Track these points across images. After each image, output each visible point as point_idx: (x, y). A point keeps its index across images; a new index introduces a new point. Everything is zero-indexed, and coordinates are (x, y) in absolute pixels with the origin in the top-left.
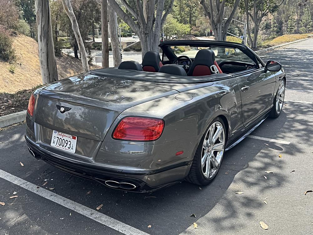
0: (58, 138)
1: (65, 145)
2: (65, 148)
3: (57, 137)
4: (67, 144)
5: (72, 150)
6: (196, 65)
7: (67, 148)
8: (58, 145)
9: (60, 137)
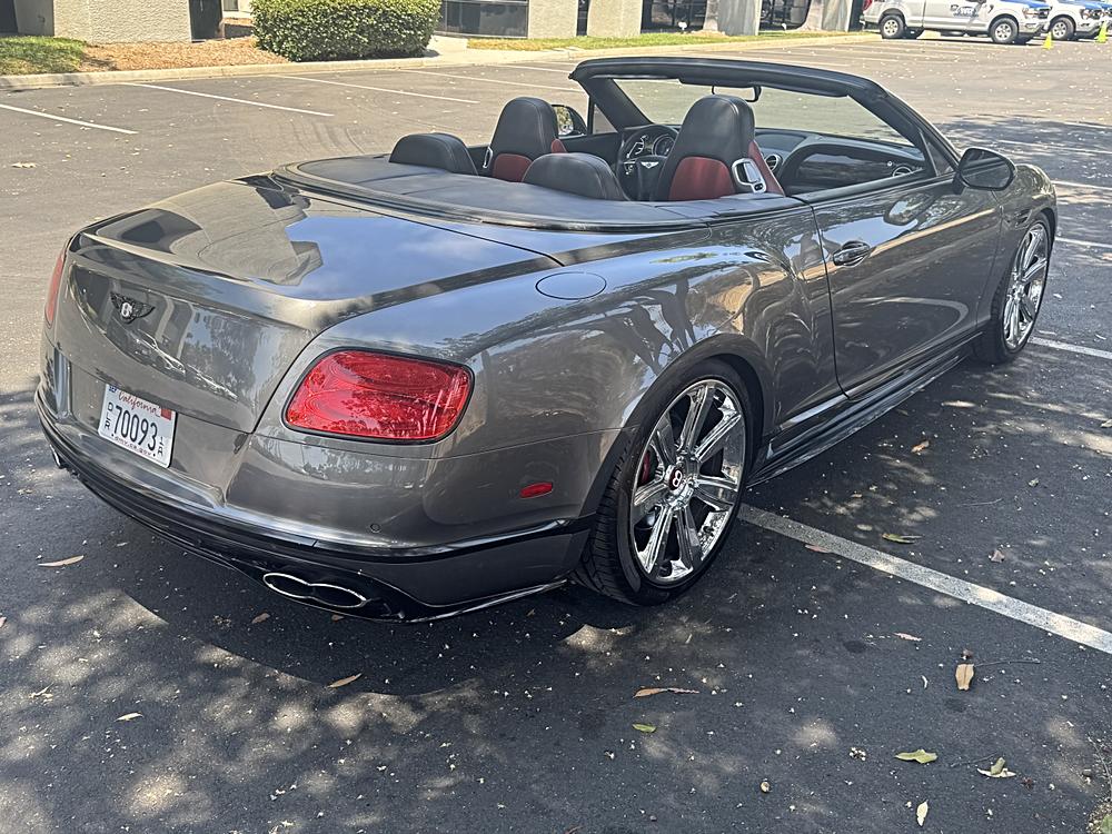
0: (120, 409)
1: (141, 435)
2: (138, 447)
3: (117, 407)
4: (145, 432)
5: (158, 456)
6: (686, 156)
7: (144, 446)
8: (119, 434)
9: (126, 406)
